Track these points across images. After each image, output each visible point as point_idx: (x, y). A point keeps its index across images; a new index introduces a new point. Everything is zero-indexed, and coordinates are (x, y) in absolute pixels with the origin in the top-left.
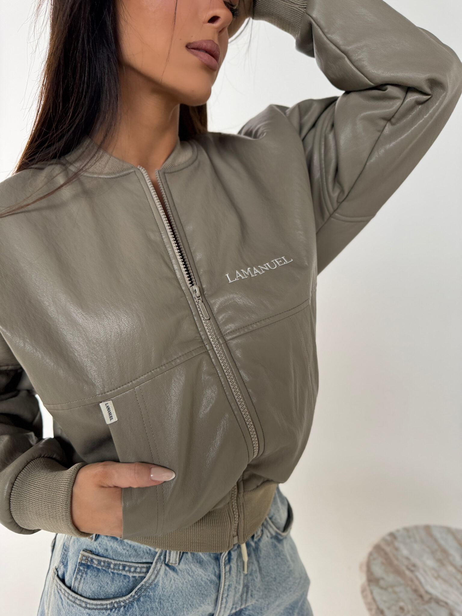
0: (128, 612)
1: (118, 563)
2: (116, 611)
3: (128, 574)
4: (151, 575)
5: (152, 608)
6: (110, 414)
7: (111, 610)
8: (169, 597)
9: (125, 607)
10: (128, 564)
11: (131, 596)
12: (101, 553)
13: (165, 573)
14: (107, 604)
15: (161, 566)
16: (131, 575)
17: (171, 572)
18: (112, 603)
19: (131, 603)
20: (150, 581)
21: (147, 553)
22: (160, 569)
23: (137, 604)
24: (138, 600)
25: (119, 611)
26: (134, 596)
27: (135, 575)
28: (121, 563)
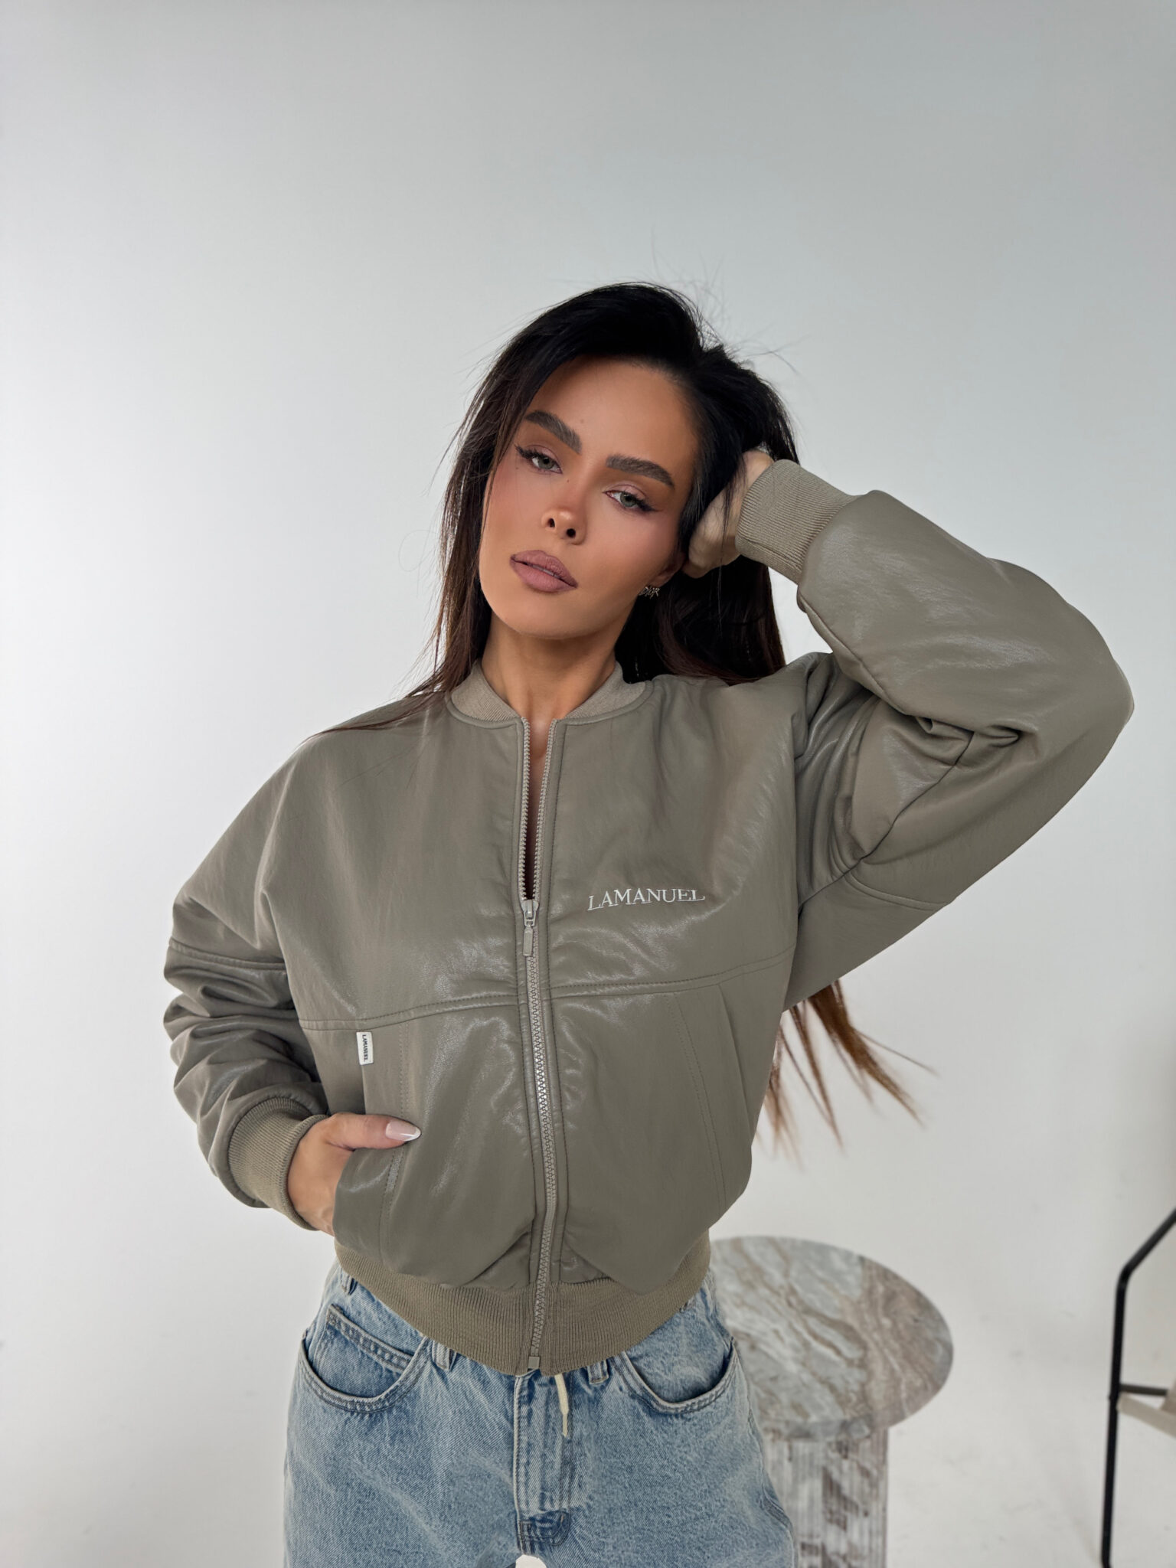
0: (376, 1425)
1: (370, 1338)
2: (359, 1418)
3: (380, 1362)
4: (410, 1372)
5: (409, 1432)
6: (366, 1051)
7: (352, 1414)
8: (435, 1425)
9: (371, 1416)
10: (382, 1345)
11: (380, 1399)
12: (352, 1316)
13: (430, 1376)
14: (346, 1402)
15: (425, 1363)
16: (384, 1365)
17: (438, 1378)
18: (353, 1401)
19: (381, 1411)
20: (408, 1384)
21: (411, 1335)
22: (423, 1367)
23: (388, 1418)
24: (390, 1412)
25: (362, 1418)
26: (384, 1402)
27: (390, 1367)
28: (374, 1340)
